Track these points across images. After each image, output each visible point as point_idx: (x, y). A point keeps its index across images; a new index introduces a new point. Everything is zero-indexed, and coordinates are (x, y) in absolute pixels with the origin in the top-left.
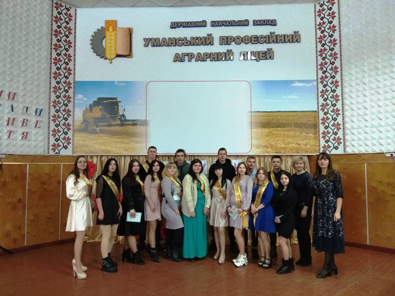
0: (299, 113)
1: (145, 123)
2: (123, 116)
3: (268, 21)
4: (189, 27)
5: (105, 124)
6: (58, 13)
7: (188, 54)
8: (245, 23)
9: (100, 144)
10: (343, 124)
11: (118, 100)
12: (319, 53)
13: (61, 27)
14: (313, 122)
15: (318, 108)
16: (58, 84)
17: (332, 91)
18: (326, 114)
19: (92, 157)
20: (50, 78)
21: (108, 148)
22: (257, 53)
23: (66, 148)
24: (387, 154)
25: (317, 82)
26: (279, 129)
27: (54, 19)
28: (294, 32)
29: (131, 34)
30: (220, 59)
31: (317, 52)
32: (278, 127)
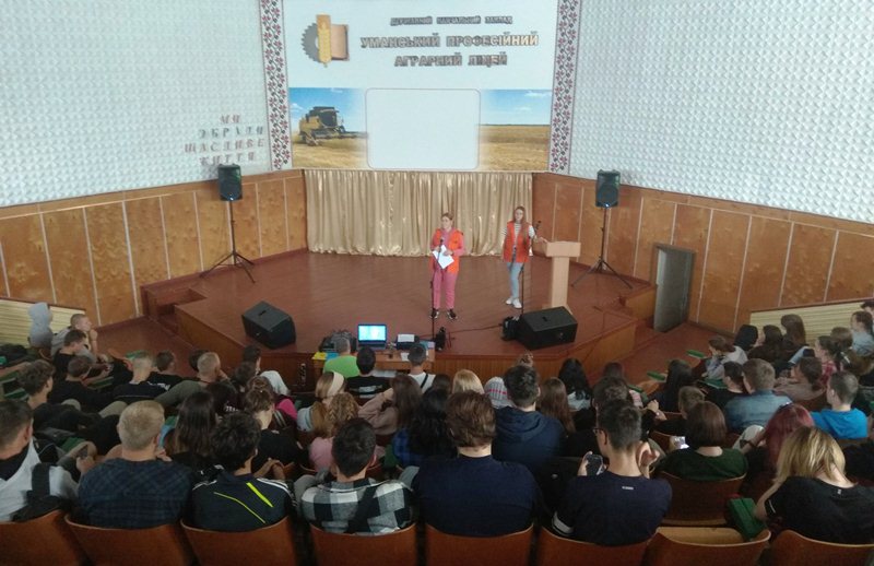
0: (530, 127)
1: (365, 136)
2: (342, 127)
3: (503, 17)
4: (413, 24)
5: (324, 136)
6: (265, 11)
7: (411, 58)
8: (474, 20)
9: (319, 157)
10: (570, 145)
11: (336, 109)
12: (557, 60)
13: (270, 28)
14: (544, 137)
15: (551, 122)
16: (273, 96)
17: (564, 106)
18: (557, 130)
20: (266, 91)
21: (328, 161)
23: (286, 162)
25: (553, 93)
26: (508, 144)
27: (263, 21)
28: (531, 32)
29: (346, 33)
30: (446, 63)
31: (555, 57)
32: (508, 141)
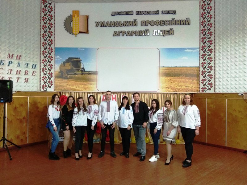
0: (188, 68)
1: (96, 73)
2: (83, 68)
3: (171, 11)
4: (123, 15)
5: (73, 73)
6: (44, 6)
7: (122, 32)
8: (157, 13)
9: (70, 85)
10: (214, 75)
11: (80, 59)
12: (201, 32)
13: (46, 15)
14: (196, 73)
15: (200, 65)
16: (45, 50)
17: (208, 55)
18: (204, 68)
19: (65, 93)
20: (41, 46)
21: (74, 87)
22: (164, 31)
23: (50, 87)
24: (239, 94)
25: (200, 49)
26: (176, 77)
27: (42, 10)
28: (187, 18)
29: (88, 19)
30: (141, 35)
31: (200, 31)
32: (176, 76)
